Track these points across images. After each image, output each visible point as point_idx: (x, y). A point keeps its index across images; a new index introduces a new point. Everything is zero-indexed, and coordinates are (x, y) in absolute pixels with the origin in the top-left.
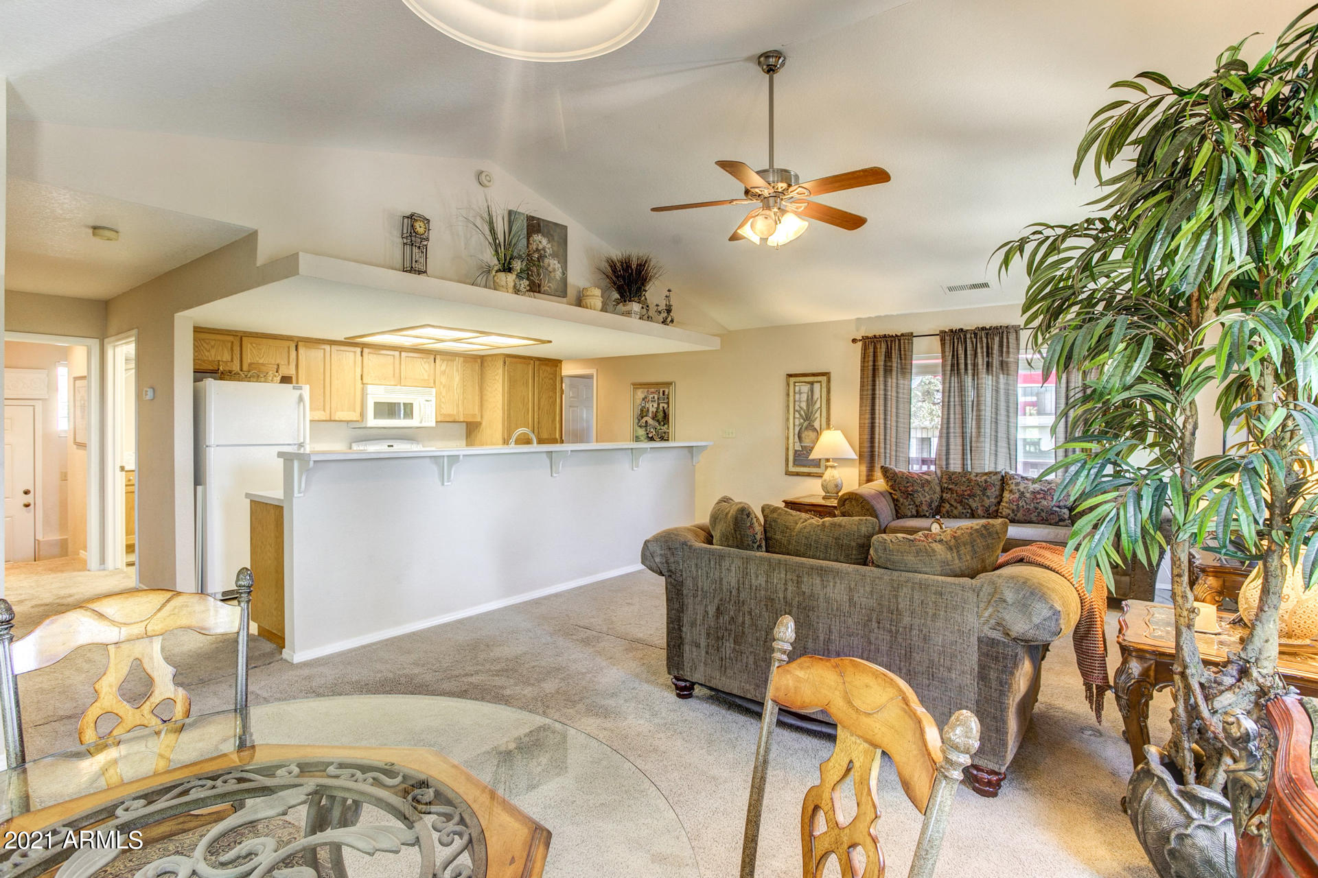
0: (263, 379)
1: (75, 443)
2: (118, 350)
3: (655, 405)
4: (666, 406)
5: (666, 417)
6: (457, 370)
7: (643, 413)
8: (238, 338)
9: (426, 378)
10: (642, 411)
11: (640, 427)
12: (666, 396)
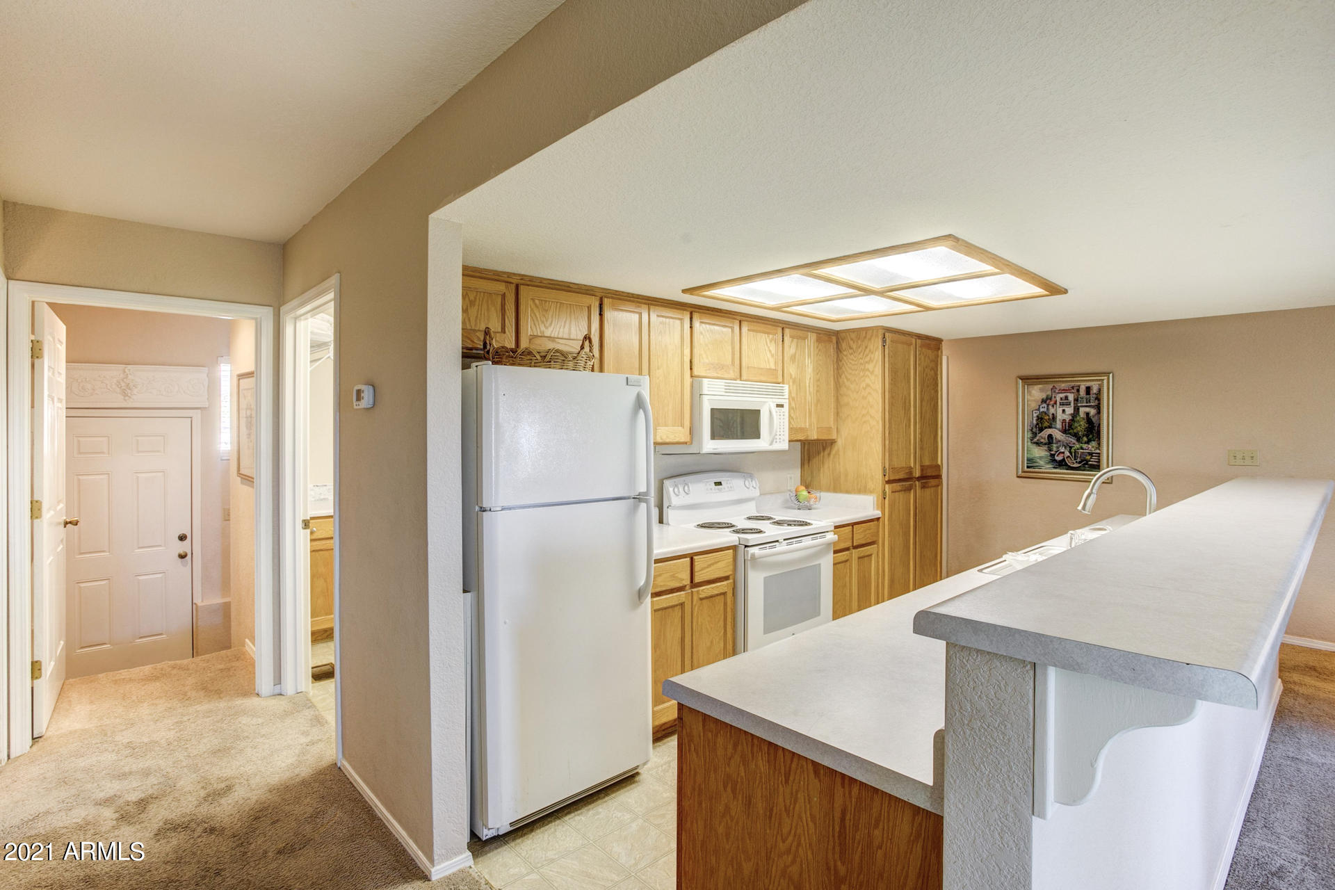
0: (571, 364)
1: (239, 474)
2: (301, 325)
3: (1070, 410)
4: (1092, 412)
5: (1093, 431)
6: (809, 355)
7: (1042, 422)
8: (513, 287)
9: (773, 367)
10: (1040, 419)
11: (1038, 444)
12: (1092, 397)
